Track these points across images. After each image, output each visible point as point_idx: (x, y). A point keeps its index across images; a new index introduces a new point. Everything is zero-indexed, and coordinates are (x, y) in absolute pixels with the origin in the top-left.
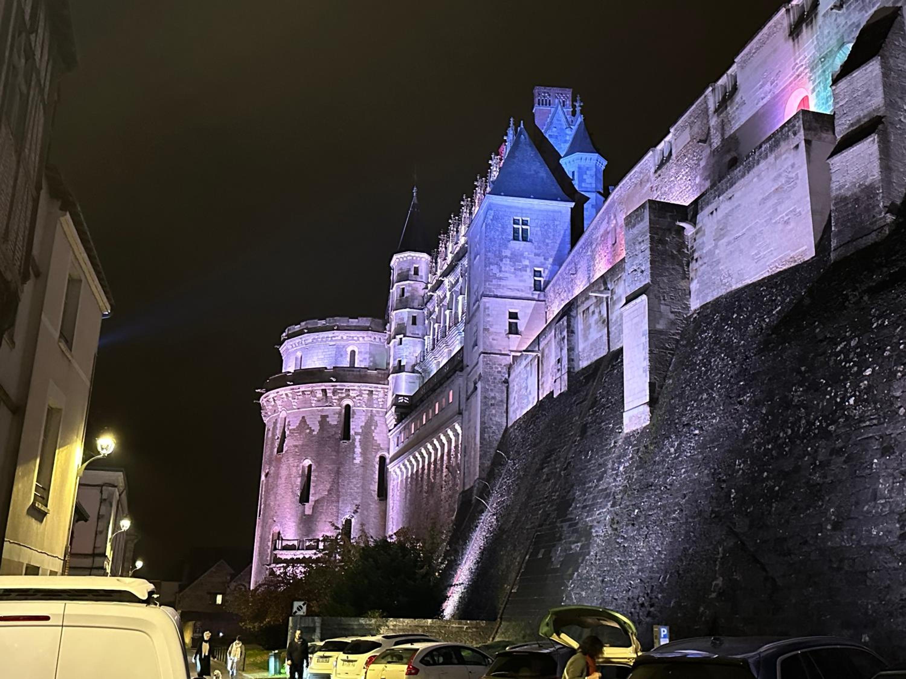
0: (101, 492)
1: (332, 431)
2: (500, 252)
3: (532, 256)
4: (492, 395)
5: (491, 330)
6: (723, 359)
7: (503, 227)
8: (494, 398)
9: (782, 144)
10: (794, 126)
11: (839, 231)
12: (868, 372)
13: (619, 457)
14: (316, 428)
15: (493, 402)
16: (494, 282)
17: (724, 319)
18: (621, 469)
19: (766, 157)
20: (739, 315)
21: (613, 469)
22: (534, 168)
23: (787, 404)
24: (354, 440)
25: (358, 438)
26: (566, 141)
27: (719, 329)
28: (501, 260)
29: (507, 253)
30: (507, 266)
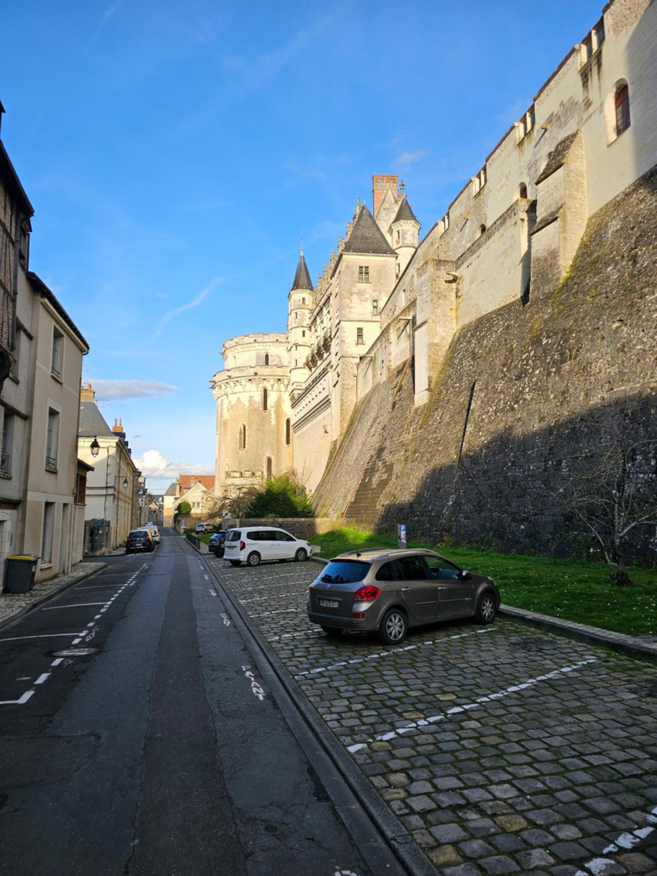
0: (108, 451)
1: (256, 406)
2: (351, 289)
3: (371, 291)
4: (347, 382)
5: (346, 341)
6: (469, 362)
7: (352, 273)
8: (348, 384)
9: (508, 221)
10: (514, 209)
11: (535, 280)
12: (537, 372)
13: (411, 422)
14: (247, 404)
15: (348, 387)
16: (348, 310)
17: (472, 336)
18: (411, 429)
19: (499, 230)
20: (480, 333)
21: (407, 429)
22: (372, 232)
23: (495, 391)
24: (270, 411)
25: (272, 409)
26: (394, 212)
27: (469, 342)
28: (352, 295)
29: (355, 290)
30: (355, 299)
